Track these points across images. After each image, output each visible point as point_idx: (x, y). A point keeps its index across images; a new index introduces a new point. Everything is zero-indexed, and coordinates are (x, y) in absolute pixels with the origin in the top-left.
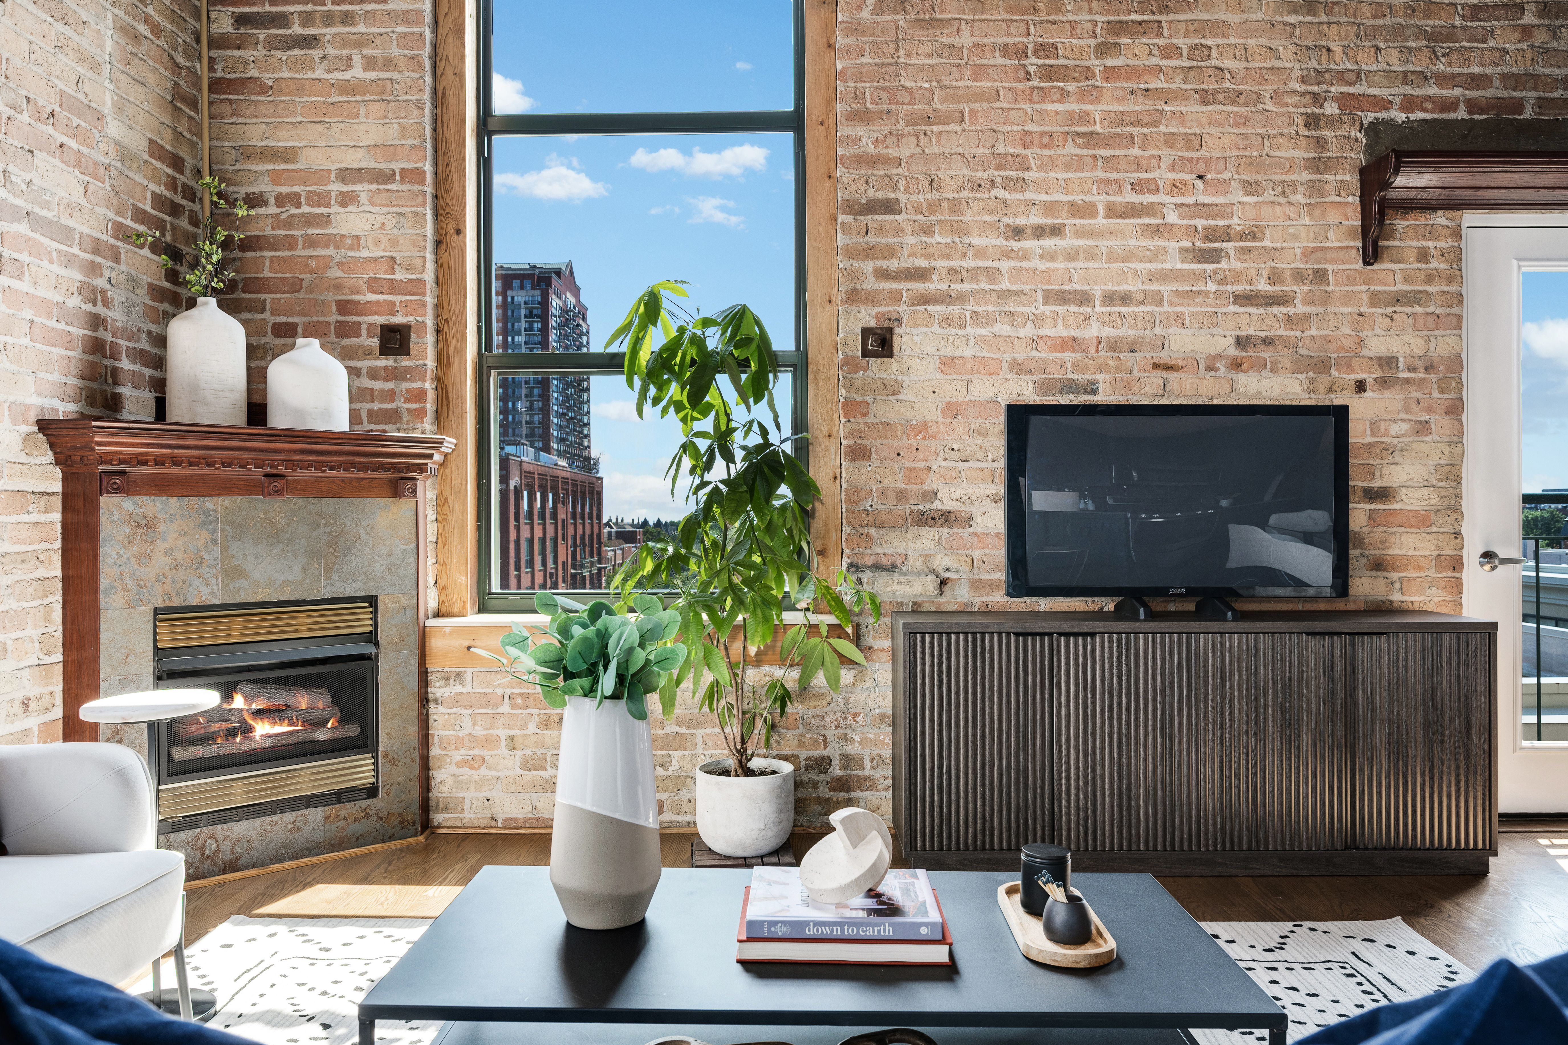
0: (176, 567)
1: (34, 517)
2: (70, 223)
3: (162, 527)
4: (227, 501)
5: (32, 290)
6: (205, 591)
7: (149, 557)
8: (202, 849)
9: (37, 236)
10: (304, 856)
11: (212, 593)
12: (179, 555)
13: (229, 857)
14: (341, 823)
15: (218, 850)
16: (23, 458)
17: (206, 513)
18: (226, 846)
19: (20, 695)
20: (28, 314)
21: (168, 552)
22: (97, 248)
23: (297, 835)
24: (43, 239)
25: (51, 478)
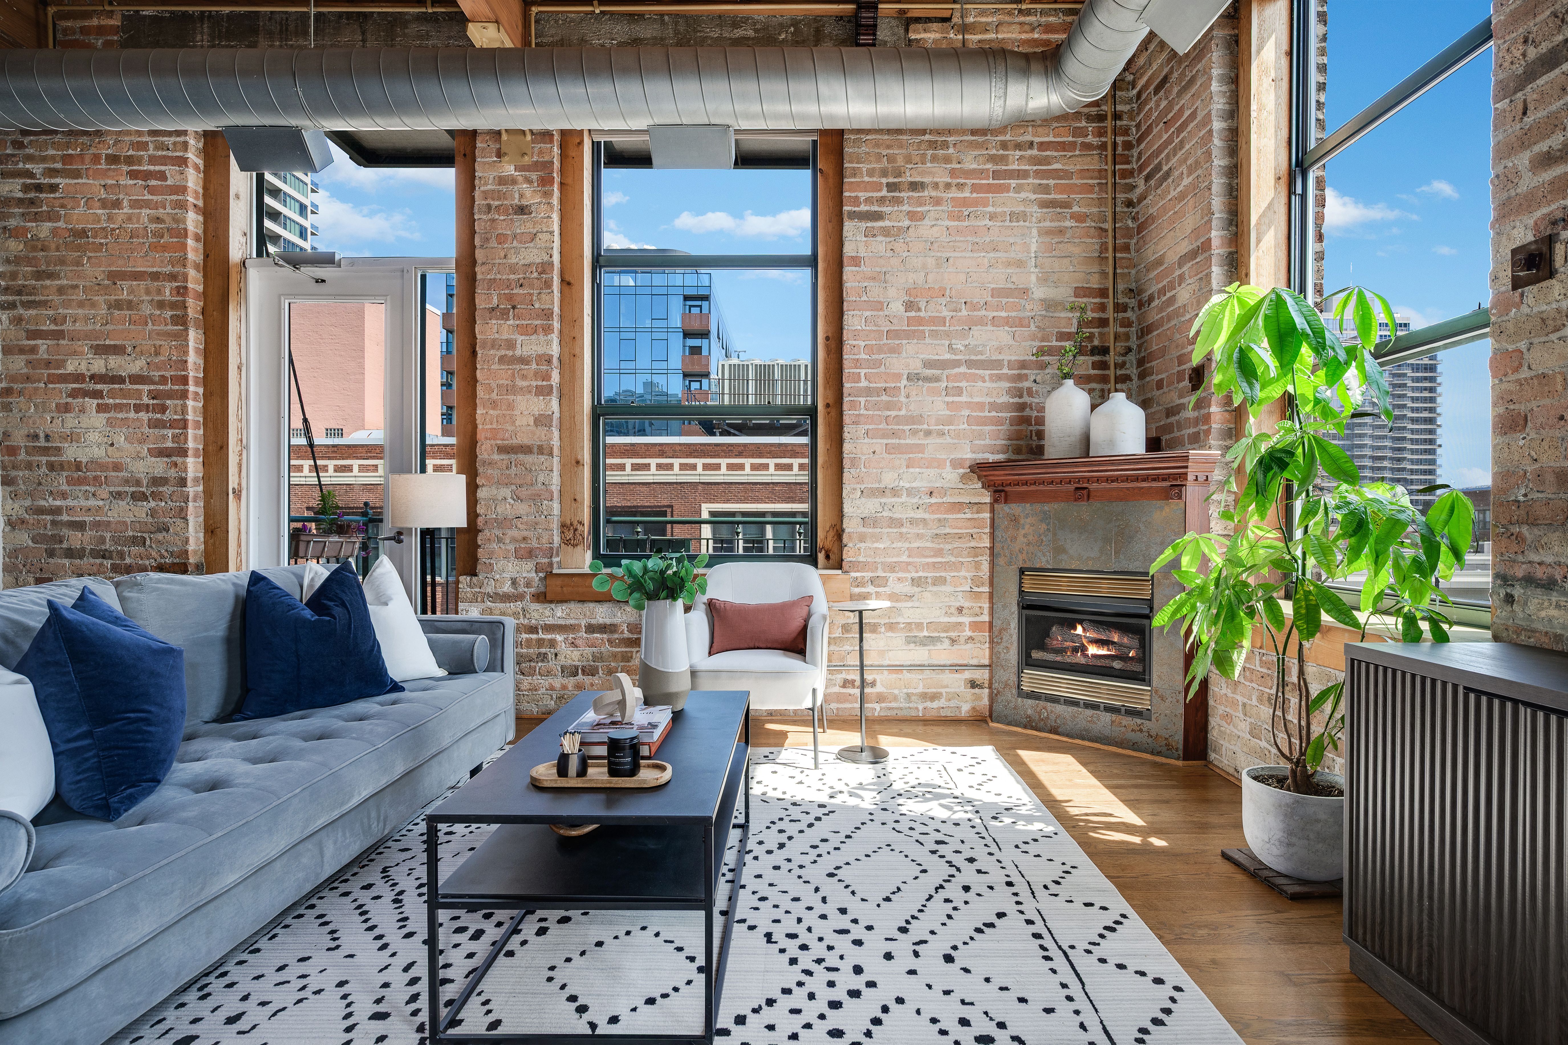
0: (1029, 544)
1: (969, 516)
2: (1000, 357)
3: (1022, 522)
4: (1056, 506)
5: (969, 400)
6: (1044, 559)
7: (1016, 538)
8: (1040, 713)
9: (973, 371)
10: (1096, 742)
11: (1047, 561)
12: (1031, 538)
13: (1053, 724)
14: (1123, 729)
15: (1048, 718)
16: (961, 486)
17: (1045, 513)
18: (1053, 717)
19: (958, 604)
20: (966, 412)
21: (1025, 536)
22: (1023, 365)
23: (1094, 726)
24: (977, 371)
25: (982, 495)
